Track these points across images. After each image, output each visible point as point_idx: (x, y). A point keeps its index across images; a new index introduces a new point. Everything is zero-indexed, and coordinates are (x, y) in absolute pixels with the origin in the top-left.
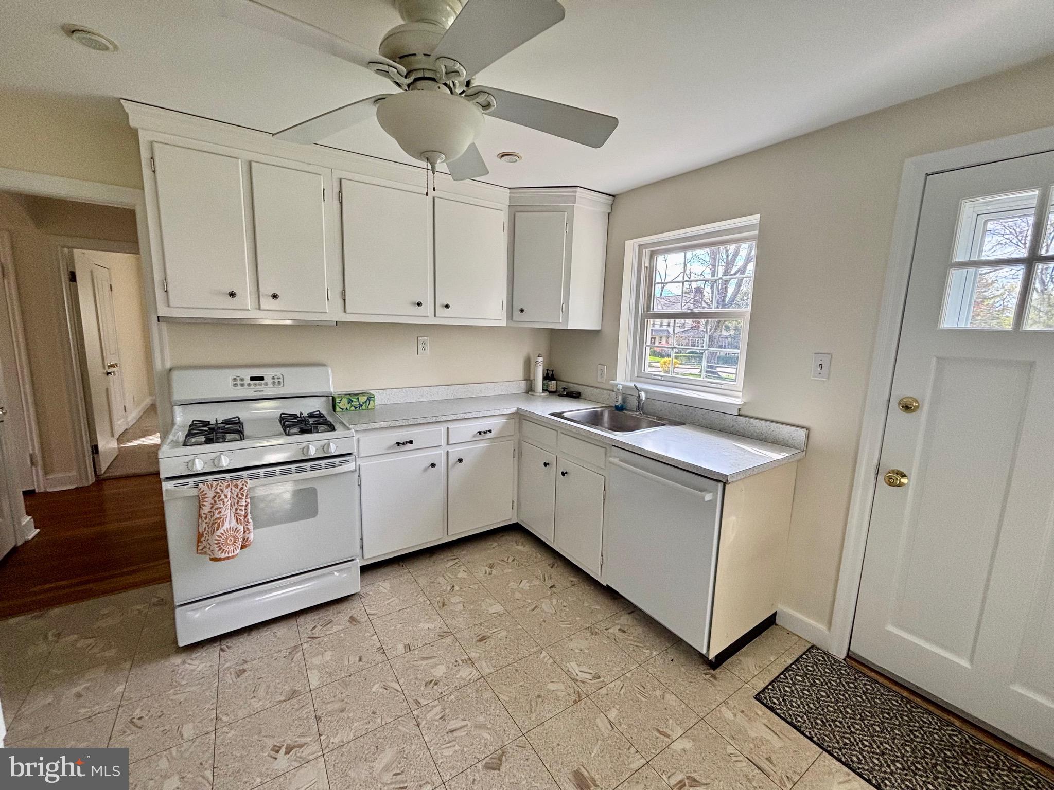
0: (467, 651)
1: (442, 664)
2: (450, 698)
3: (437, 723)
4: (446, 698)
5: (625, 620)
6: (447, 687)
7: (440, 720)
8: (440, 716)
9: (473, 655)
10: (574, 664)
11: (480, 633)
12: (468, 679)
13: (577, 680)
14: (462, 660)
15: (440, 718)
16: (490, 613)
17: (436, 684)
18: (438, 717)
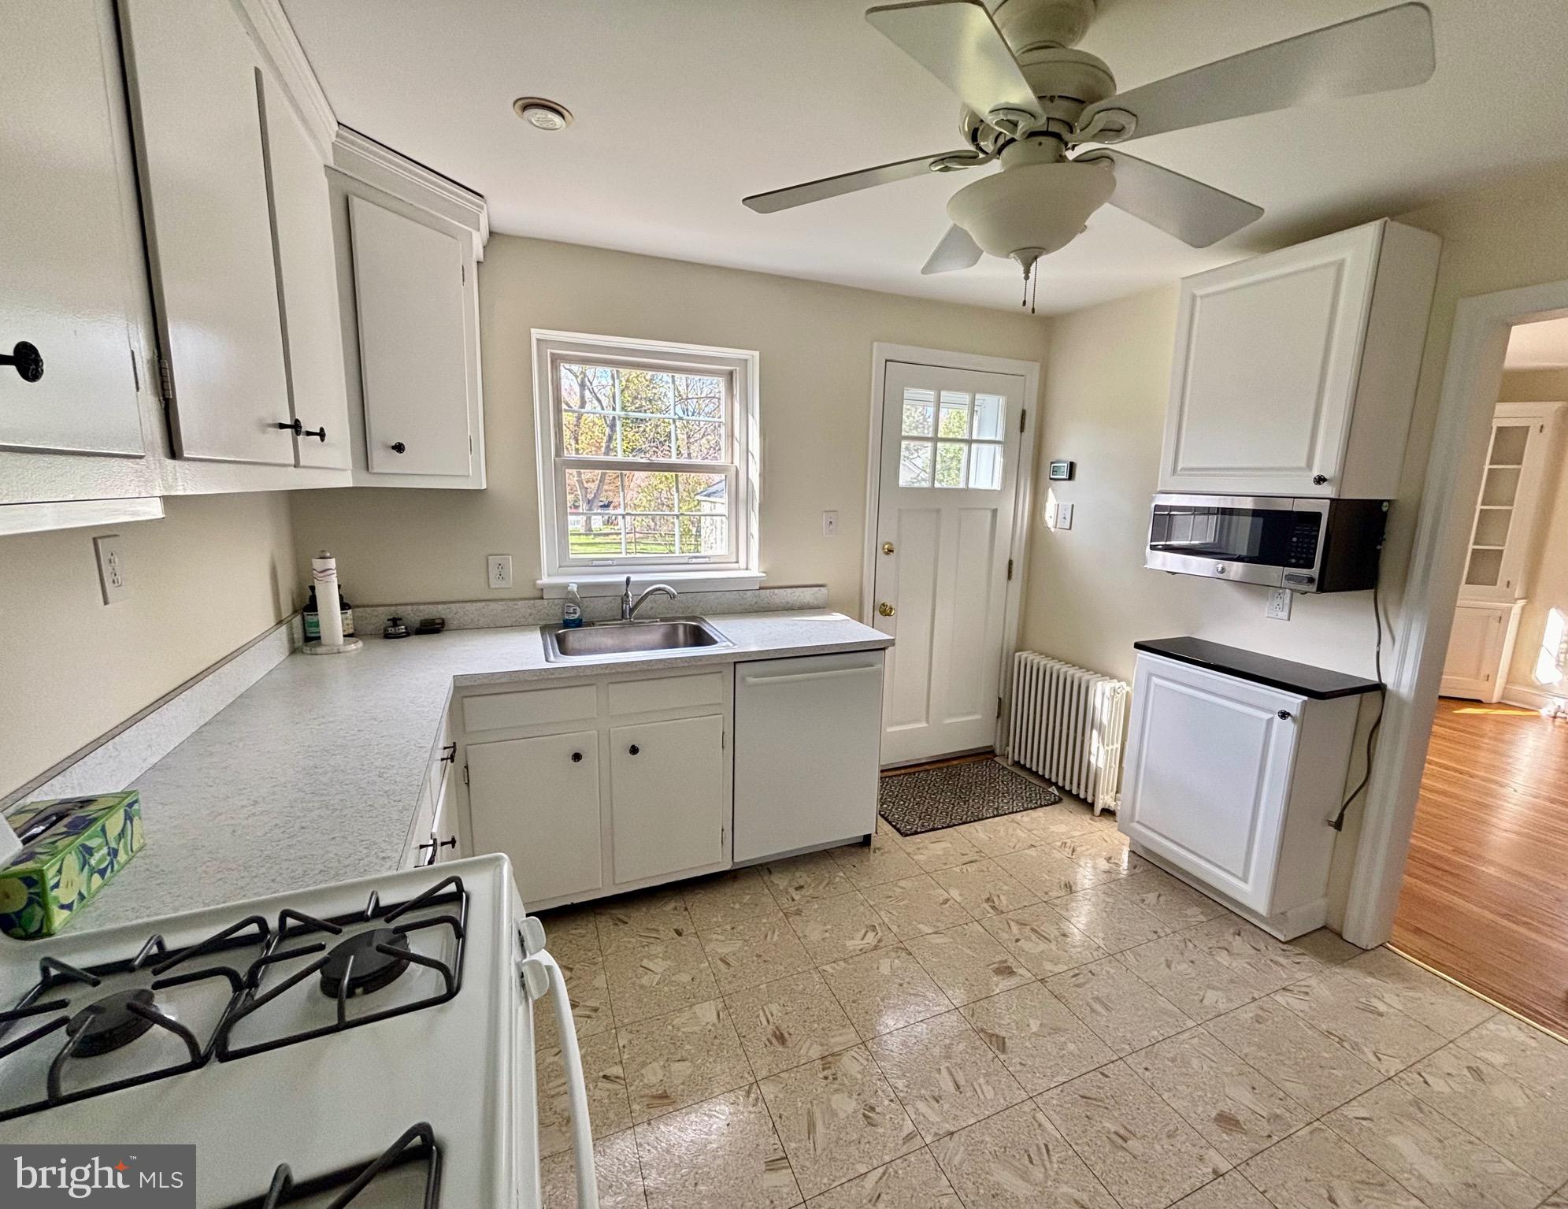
0: (802, 1062)
1: (829, 1100)
2: (901, 1088)
3: (946, 1107)
4: (901, 1094)
5: (781, 881)
6: (880, 1093)
7: (941, 1102)
8: (934, 1103)
9: (815, 1052)
10: (849, 943)
11: (764, 1039)
12: (865, 1063)
13: (876, 946)
14: (824, 1069)
15: (938, 1102)
16: (716, 1021)
17: (872, 1109)
18: (936, 1105)
